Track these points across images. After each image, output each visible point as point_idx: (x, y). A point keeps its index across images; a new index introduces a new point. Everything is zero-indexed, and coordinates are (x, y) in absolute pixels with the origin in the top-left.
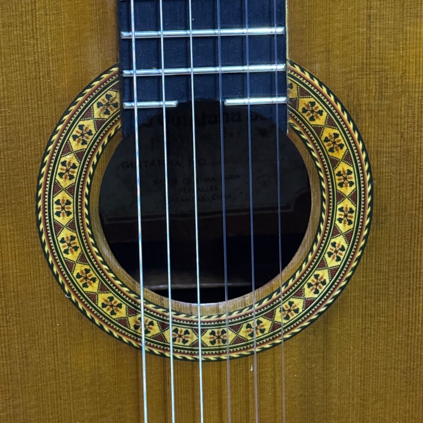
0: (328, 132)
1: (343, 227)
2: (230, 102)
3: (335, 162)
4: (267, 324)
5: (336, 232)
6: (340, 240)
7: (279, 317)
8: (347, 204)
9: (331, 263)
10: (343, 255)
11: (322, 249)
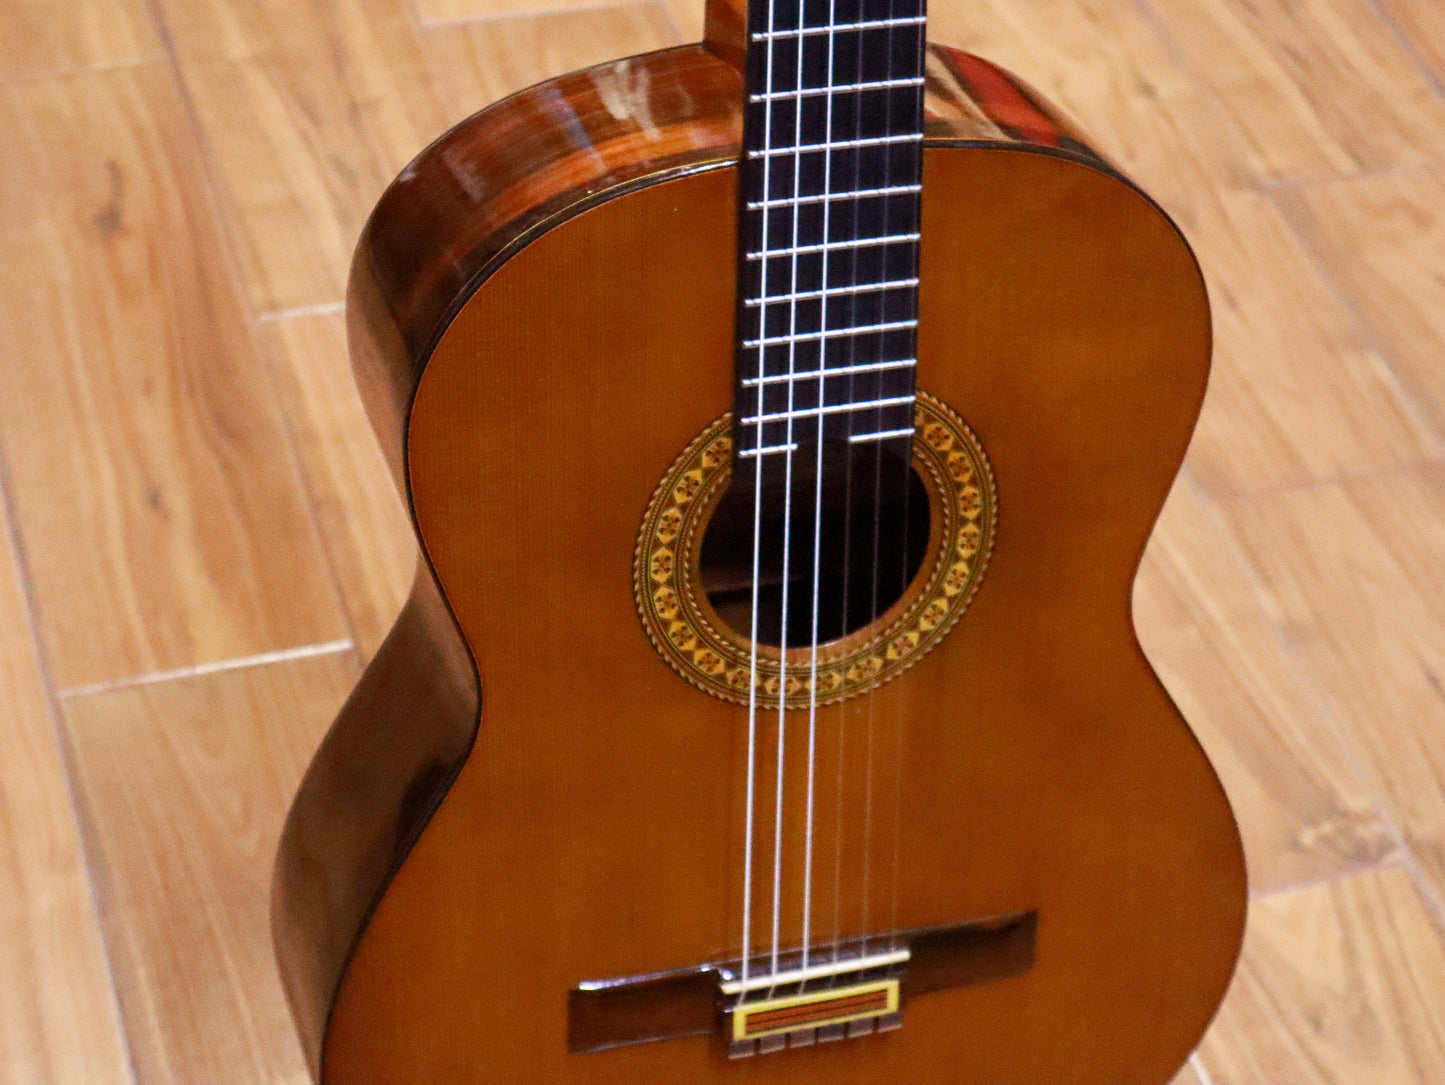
0: (954, 456)
1: (964, 553)
2: (854, 439)
3: (959, 486)
4: (878, 662)
5: (957, 558)
6: (962, 567)
7: (891, 654)
8: (971, 528)
9: (951, 590)
10: (963, 582)
11: (941, 578)
